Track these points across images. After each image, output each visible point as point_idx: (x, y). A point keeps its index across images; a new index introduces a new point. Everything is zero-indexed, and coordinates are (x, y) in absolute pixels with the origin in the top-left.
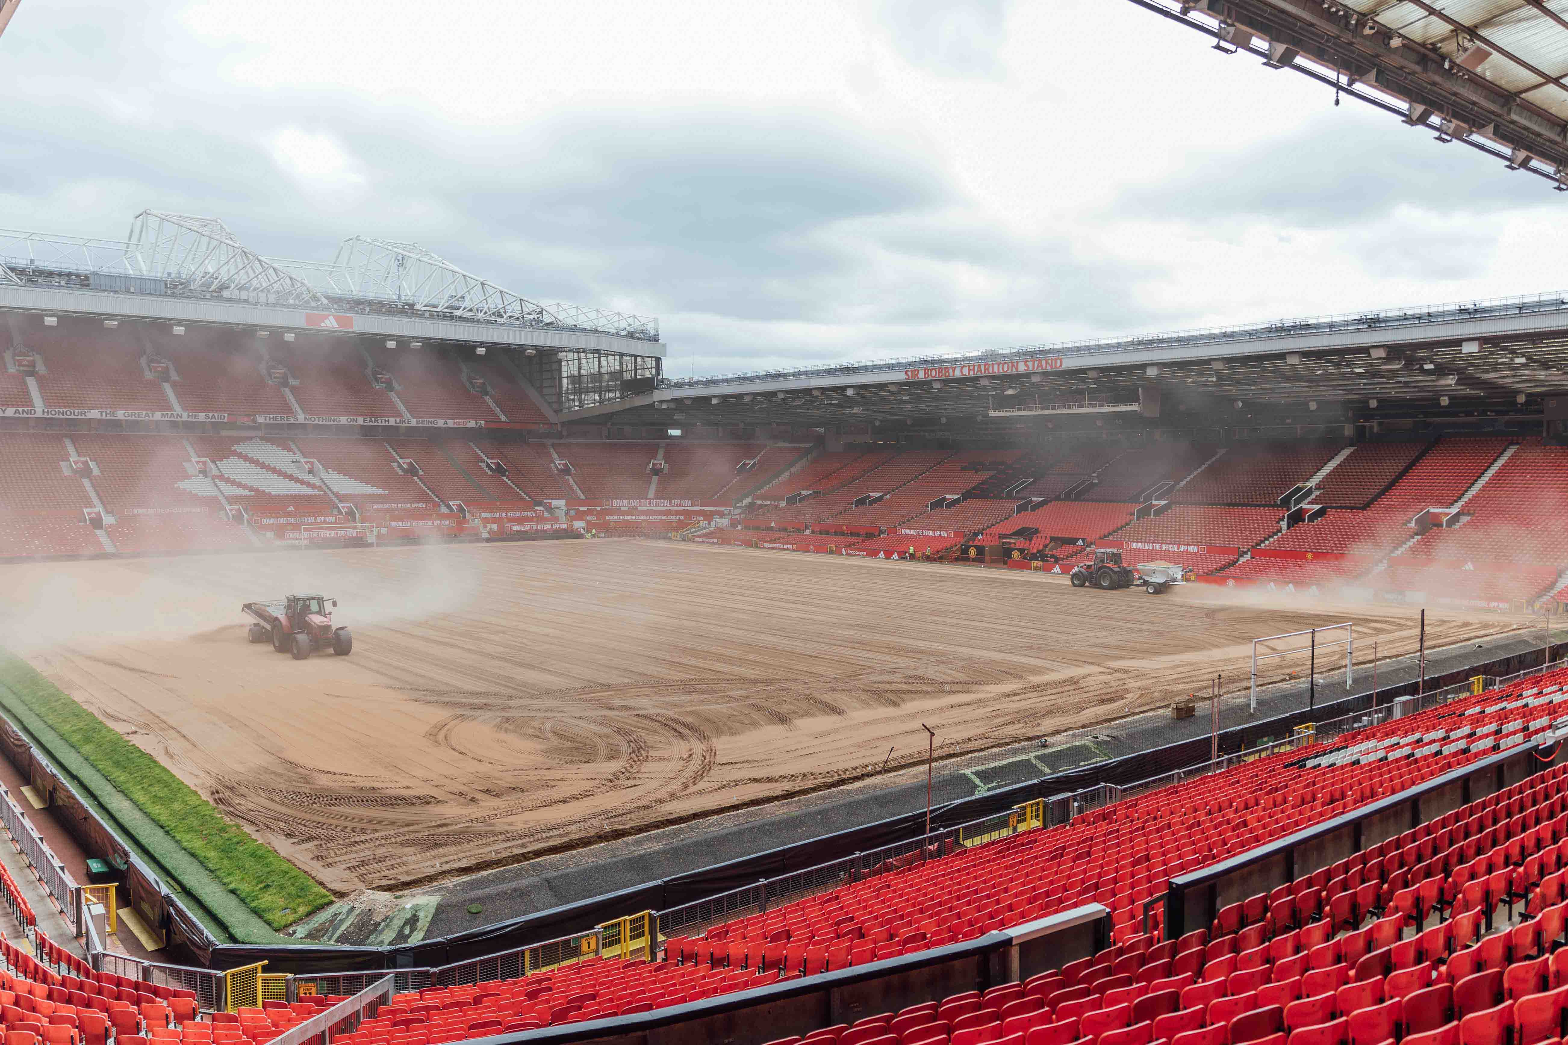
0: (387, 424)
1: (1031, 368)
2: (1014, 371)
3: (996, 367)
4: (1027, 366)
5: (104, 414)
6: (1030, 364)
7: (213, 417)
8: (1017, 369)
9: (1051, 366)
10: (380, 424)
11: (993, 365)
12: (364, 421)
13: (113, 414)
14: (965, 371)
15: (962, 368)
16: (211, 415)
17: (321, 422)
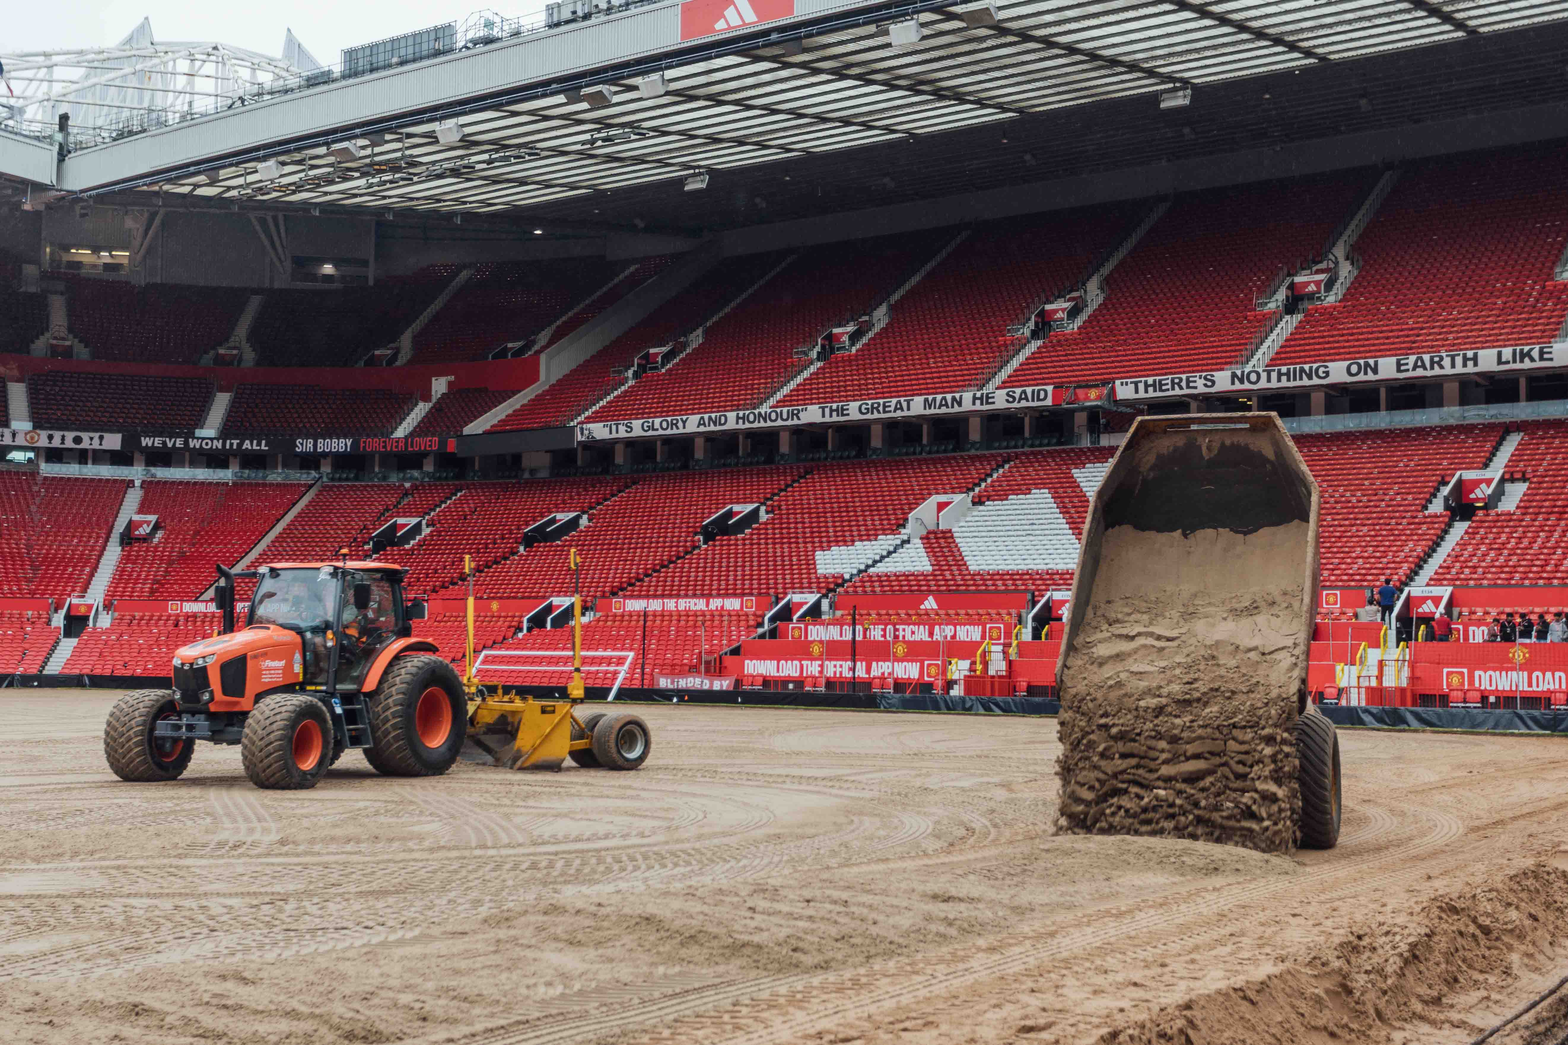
0: (1470, 368)
5: (827, 411)
7: (1024, 397)
10: (1448, 371)
12: (1399, 364)
13: (841, 411)
16: (1018, 391)
17: (1274, 384)
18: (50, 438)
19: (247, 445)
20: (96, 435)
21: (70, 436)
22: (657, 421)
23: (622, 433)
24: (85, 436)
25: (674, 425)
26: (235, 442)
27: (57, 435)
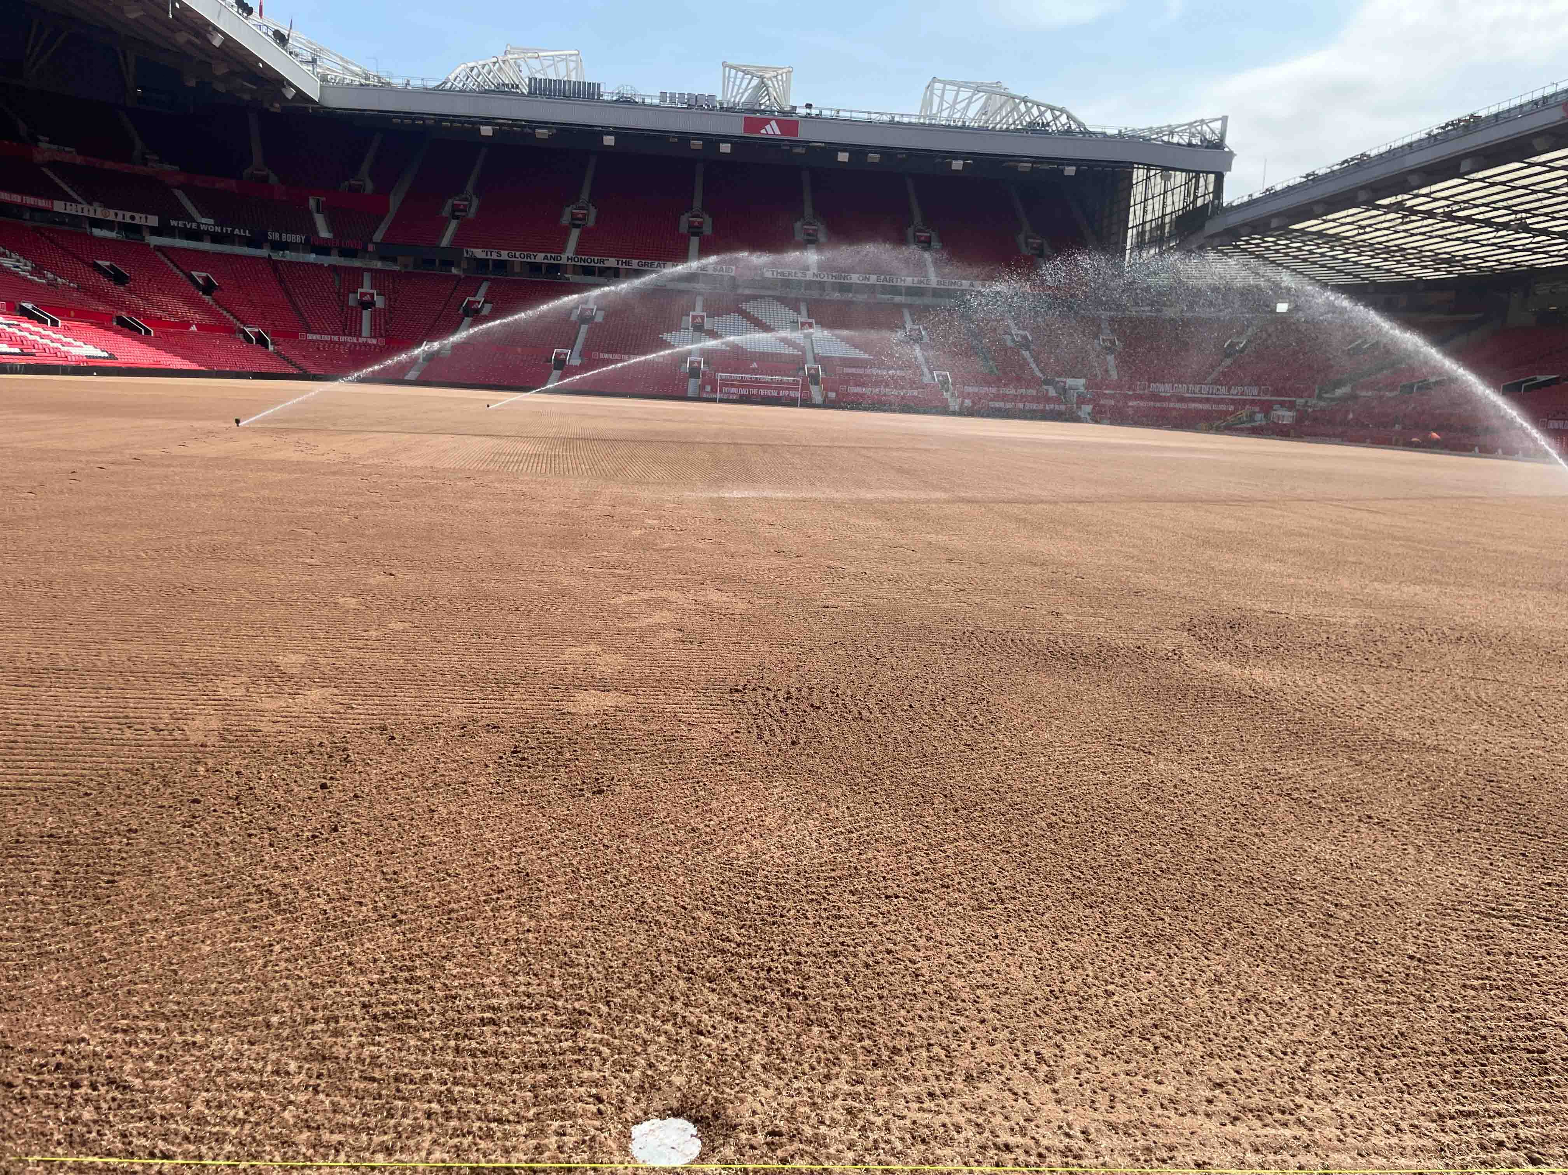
0: (902, 284)
5: (620, 263)
13: (628, 263)
18: (116, 214)
19: (237, 232)
20: (143, 216)
21: (128, 214)
22: (518, 254)
23: (494, 256)
24: (137, 216)
25: (528, 256)
26: (229, 229)
27: (120, 213)
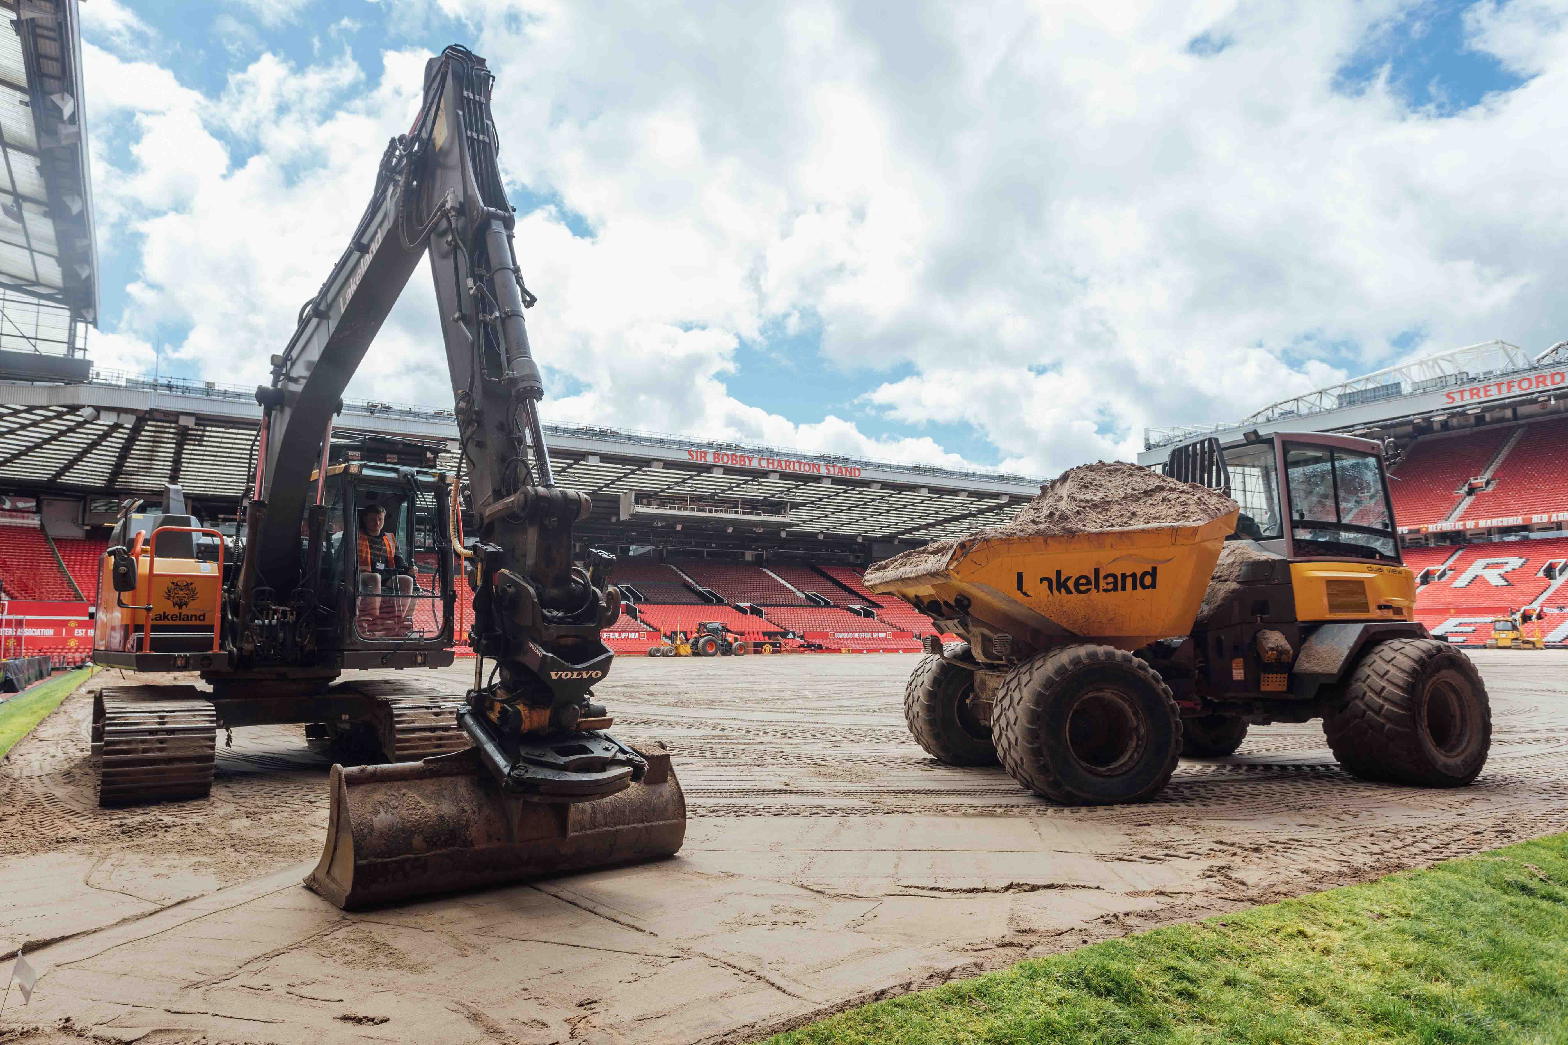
1: (832, 472)
2: (816, 473)
3: (797, 466)
4: (829, 470)
6: (831, 469)
8: (818, 471)
9: (851, 474)
11: (794, 462)
14: (764, 463)
15: (760, 460)
